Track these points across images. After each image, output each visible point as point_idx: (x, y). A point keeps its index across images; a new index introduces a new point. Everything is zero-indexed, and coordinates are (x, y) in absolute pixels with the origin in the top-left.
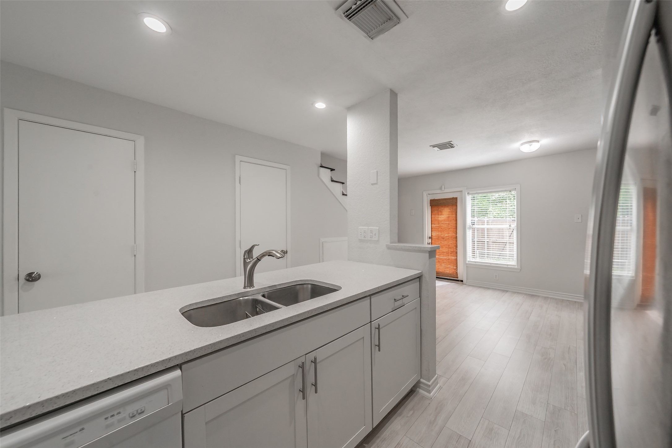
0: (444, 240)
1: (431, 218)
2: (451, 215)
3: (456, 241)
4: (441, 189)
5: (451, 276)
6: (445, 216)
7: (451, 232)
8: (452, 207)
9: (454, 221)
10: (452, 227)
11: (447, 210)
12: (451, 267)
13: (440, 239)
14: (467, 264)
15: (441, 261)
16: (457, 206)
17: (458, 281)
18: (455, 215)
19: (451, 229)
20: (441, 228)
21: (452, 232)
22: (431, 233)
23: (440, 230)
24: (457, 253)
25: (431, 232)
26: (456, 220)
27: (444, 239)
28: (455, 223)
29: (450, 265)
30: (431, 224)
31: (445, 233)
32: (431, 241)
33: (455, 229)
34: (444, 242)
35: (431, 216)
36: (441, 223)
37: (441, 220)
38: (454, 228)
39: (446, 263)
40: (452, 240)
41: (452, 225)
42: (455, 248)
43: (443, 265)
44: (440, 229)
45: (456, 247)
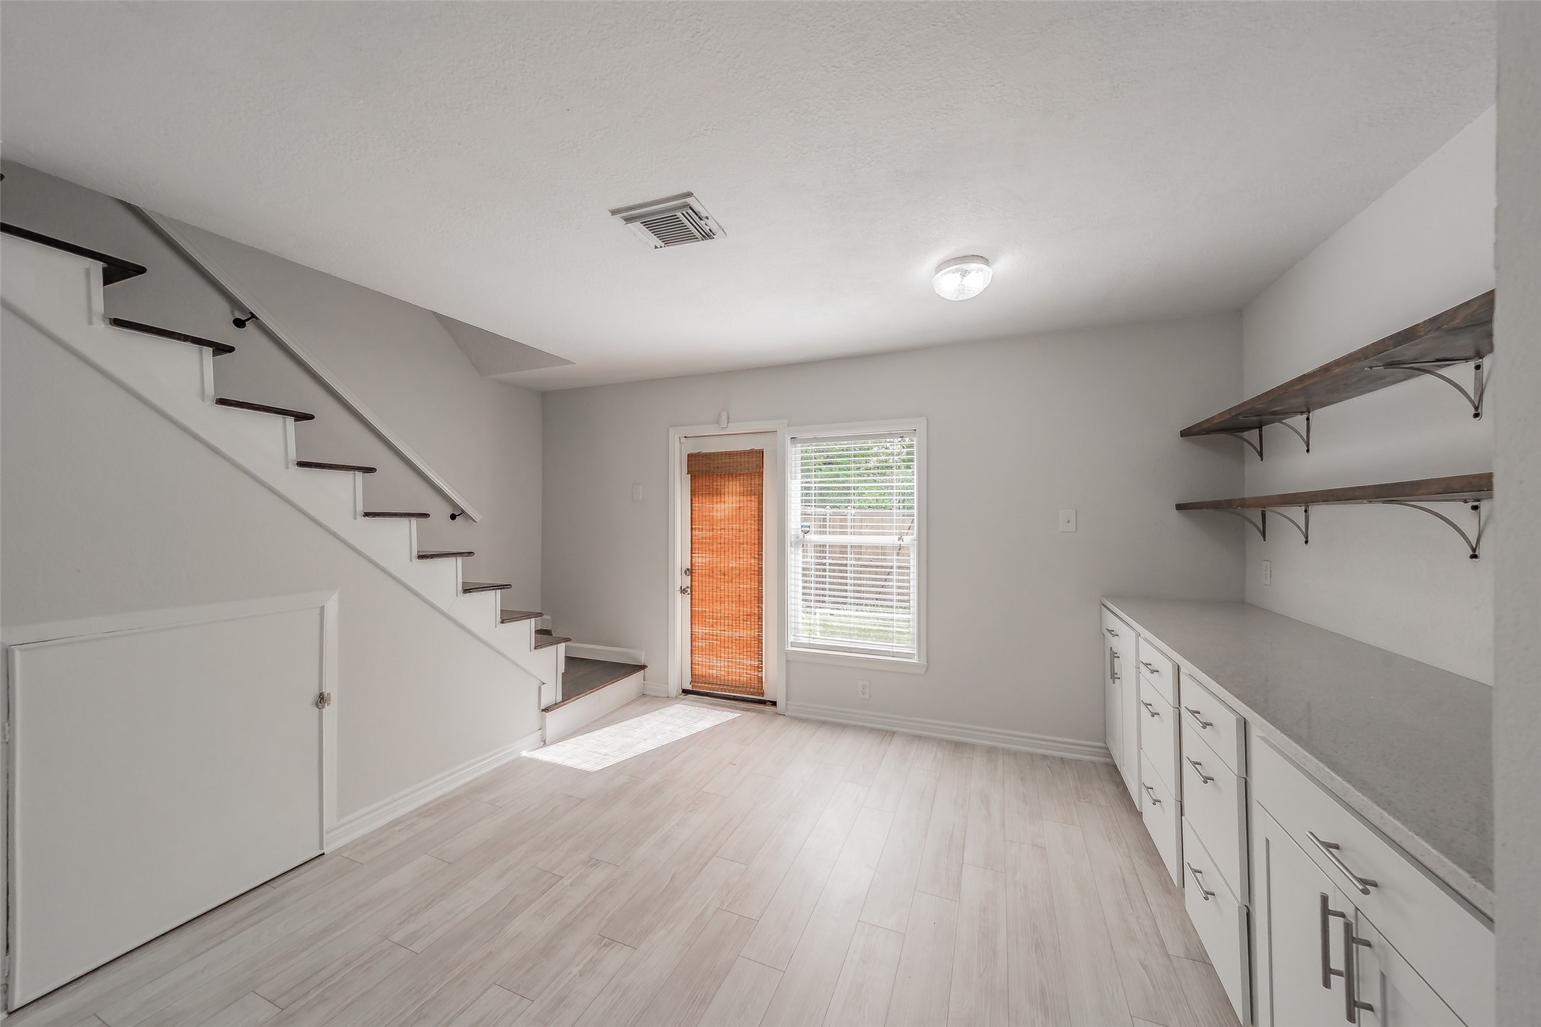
0: (726, 579)
1: (692, 510)
2: (745, 504)
3: (760, 582)
4: (718, 422)
5: (744, 689)
6: (730, 505)
7: (745, 556)
8: (749, 479)
9: (753, 522)
10: (749, 540)
11: (734, 487)
12: (745, 661)
13: (715, 576)
14: (787, 653)
15: (719, 642)
16: (761, 475)
17: (763, 702)
18: (757, 504)
19: (745, 546)
20: (719, 541)
21: (749, 556)
22: (691, 557)
23: (715, 549)
24: (760, 618)
25: (692, 553)
26: (760, 520)
27: (726, 577)
28: (756, 528)
29: (741, 657)
30: (692, 529)
31: (730, 556)
32: (691, 581)
33: (756, 546)
34: (726, 584)
35: (691, 506)
36: (719, 528)
37: (719, 518)
38: (753, 542)
39: (730, 650)
40: (749, 581)
41: (749, 532)
42: (756, 602)
43: (722, 655)
44: (715, 546)
45: (760, 600)
